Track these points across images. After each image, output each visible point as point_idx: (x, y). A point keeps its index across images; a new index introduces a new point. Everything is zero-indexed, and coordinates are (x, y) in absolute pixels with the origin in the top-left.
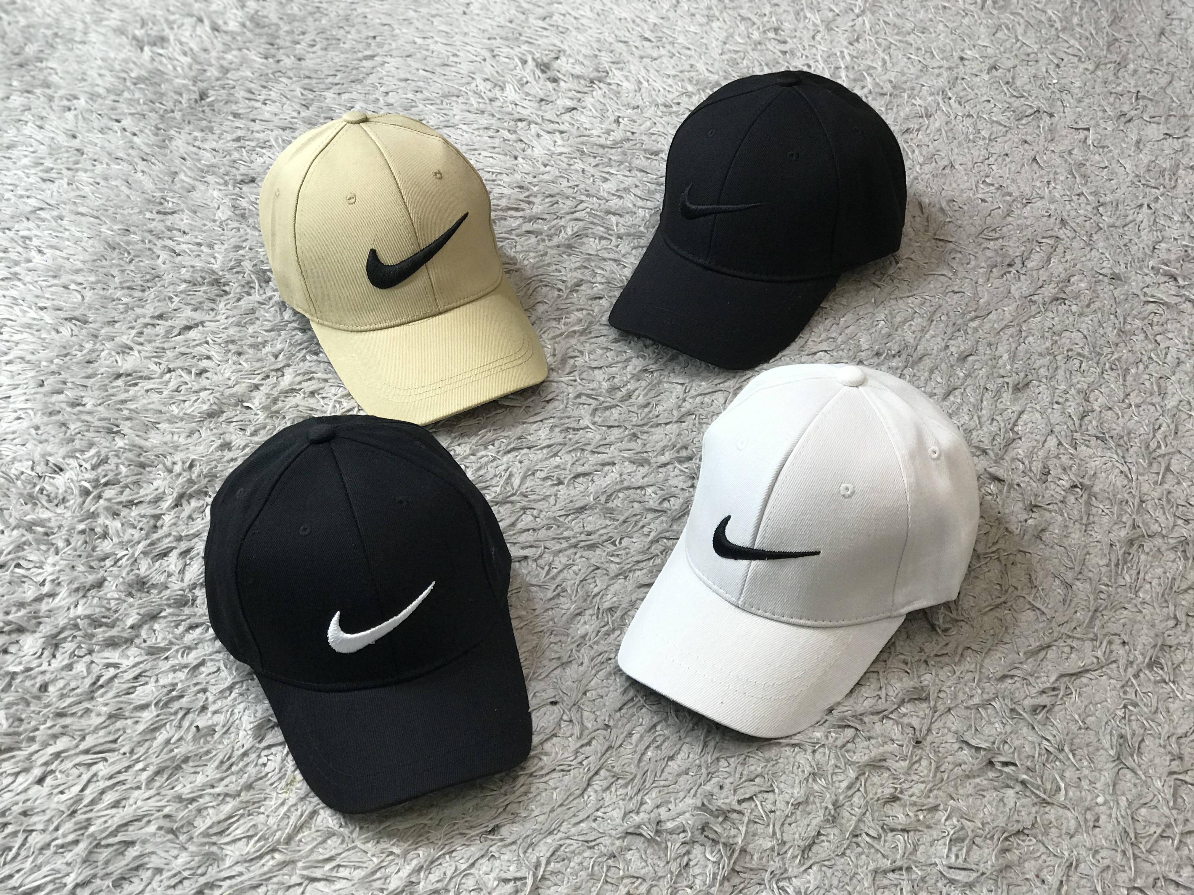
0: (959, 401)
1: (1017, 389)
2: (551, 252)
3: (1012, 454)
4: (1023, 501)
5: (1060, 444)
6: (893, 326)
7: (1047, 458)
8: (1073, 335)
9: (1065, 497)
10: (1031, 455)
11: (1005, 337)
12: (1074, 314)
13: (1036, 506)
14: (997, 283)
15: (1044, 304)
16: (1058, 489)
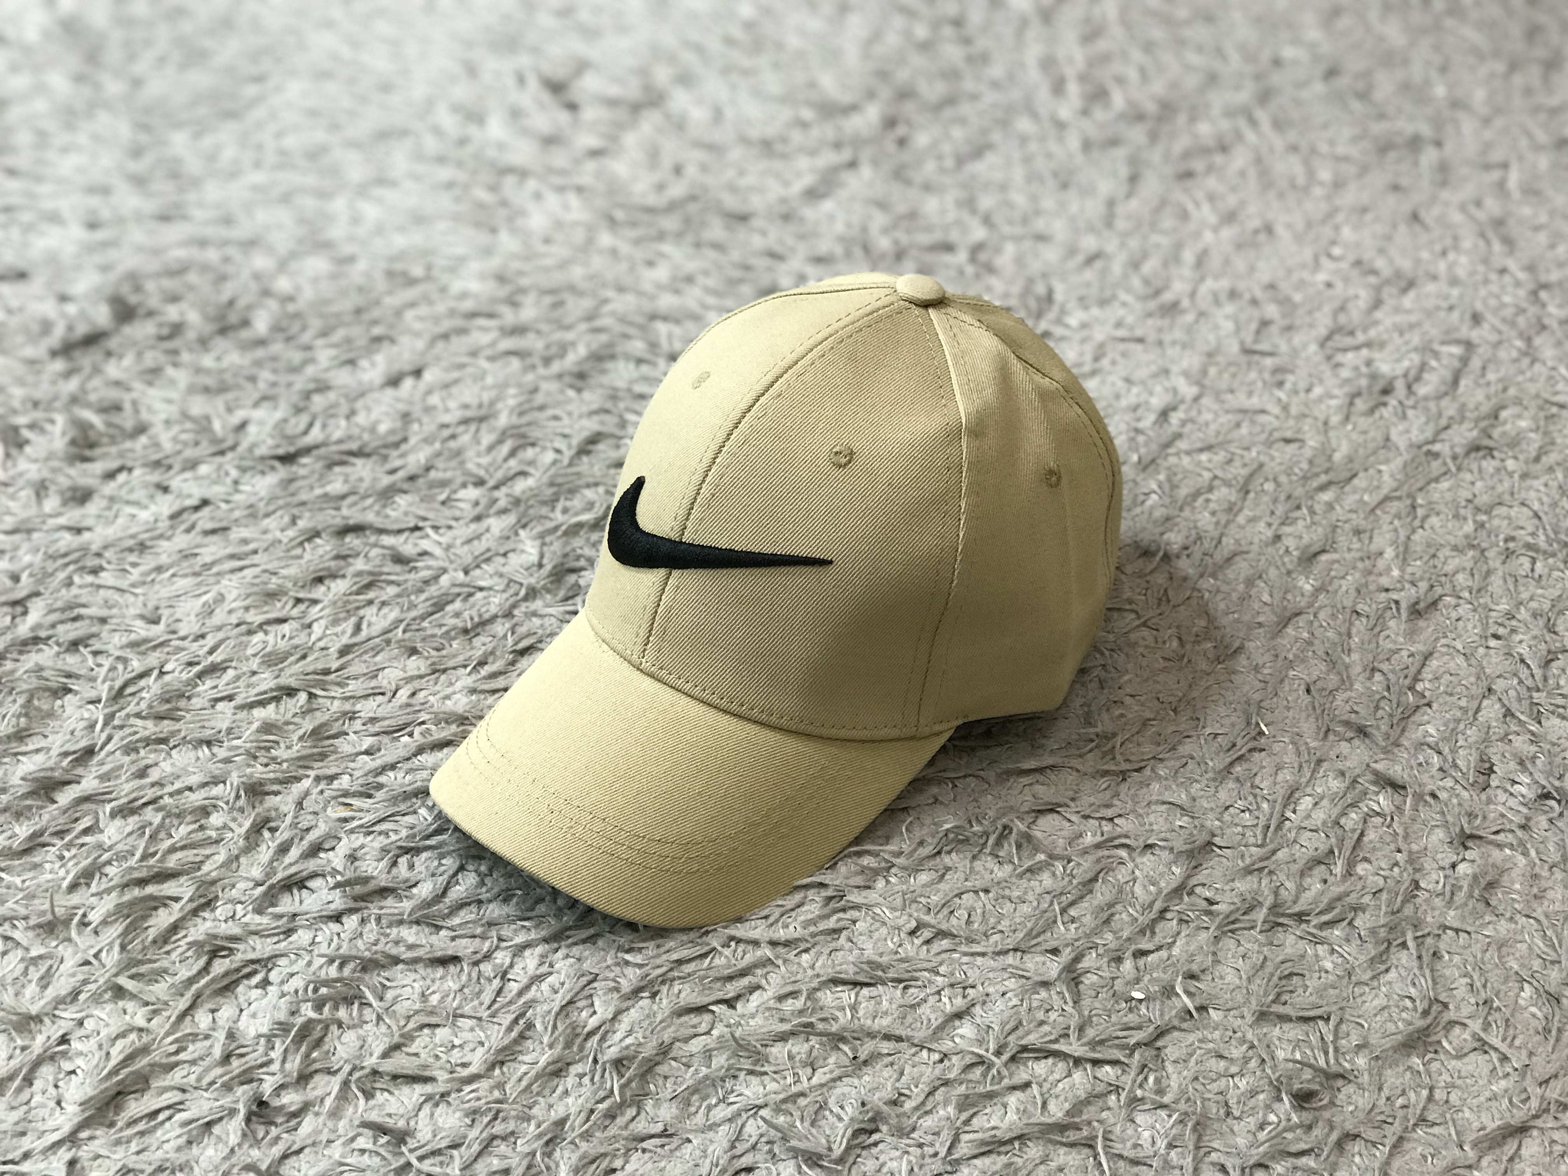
0: (1305, 635)
1: (1416, 612)
2: (545, 386)
3: (1415, 734)
4: (1446, 825)
5: (1509, 713)
6: (1174, 501)
7: (1486, 740)
8: (1513, 513)
9: (1528, 819)
10: (1452, 735)
11: (1387, 518)
12: (1511, 474)
13: (1472, 837)
14: (1363, 422)
15: (1455, 458)
16: (1512, 802)
